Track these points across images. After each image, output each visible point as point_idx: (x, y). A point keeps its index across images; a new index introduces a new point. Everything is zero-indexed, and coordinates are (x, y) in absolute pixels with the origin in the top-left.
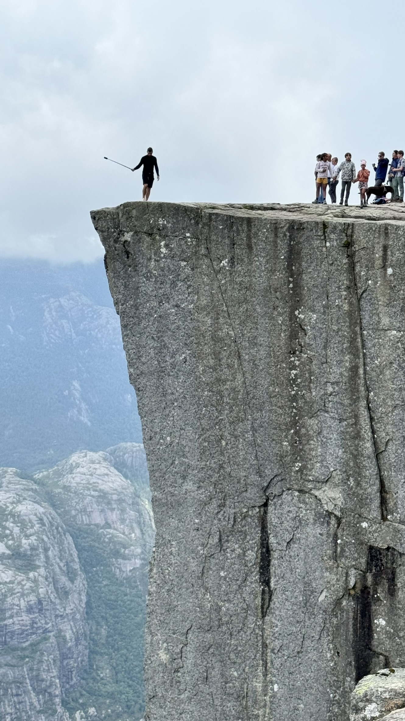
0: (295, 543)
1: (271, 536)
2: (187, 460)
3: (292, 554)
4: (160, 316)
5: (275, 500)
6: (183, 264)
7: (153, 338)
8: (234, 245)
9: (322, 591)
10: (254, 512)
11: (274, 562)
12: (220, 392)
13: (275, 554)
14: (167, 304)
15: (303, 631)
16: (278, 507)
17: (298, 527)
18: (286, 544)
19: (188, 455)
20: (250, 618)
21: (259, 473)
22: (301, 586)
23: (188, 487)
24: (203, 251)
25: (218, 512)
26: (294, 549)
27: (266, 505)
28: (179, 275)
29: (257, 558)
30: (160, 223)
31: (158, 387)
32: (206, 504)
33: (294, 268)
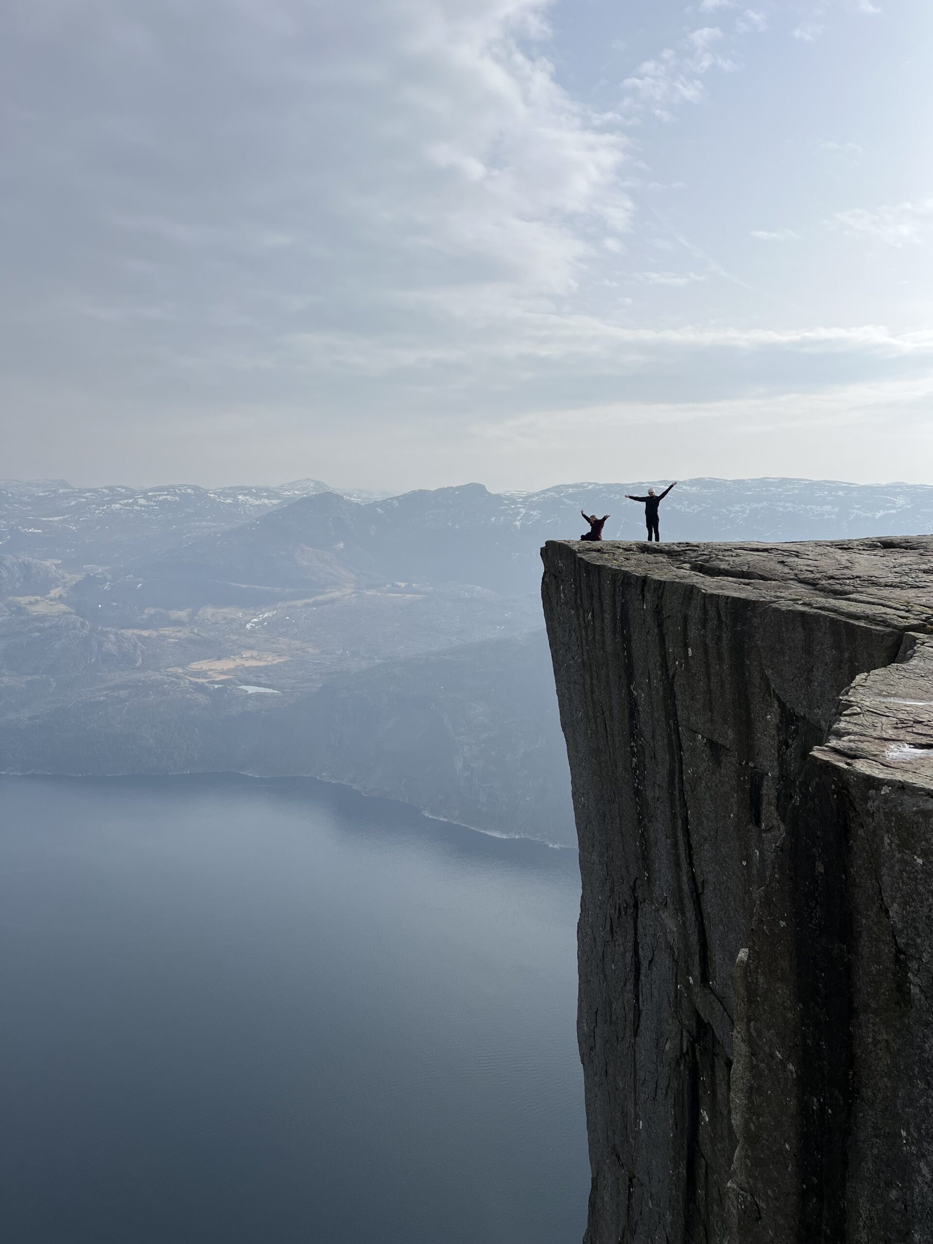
0: (654, 965)
1: (640, 946)
3: (653, 977)
5: (641, 906)
8: (592, 596)
9: (667, 1040)
10: (630, 911)
11: (642, 978)
13: (643, 971)
15: (656, 1076)
17: (656, 947)
18: (648, 962)
20: (627, 1029)
21: (627, 869)
22: (655, 1020)
24: (579, 601)
25: (610, 897)
26: (654, 972)
28: (571, 624)
29: (632, 964)
30: (560, 565)
32: (604, 883)
33: (625, 631)
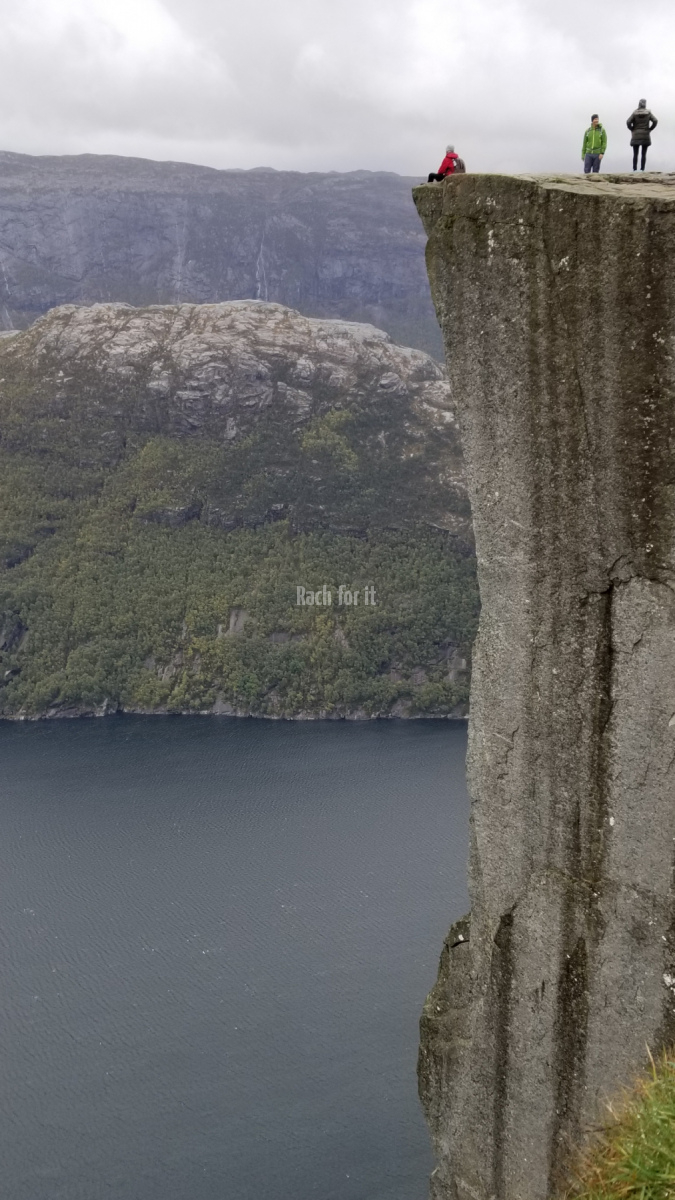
0: (644, 646)
1: (615, 632)
2: (517, 524)
3: (640, 659)
4: (487, 333)
5: (621, 587)
6: (516, 261)
7: (479, 361)
8: (577, 235)
10: (596, 599)
11: (618, 666)
12: (557, 440)
14: (495, 317)
15: (648, 758)
16: (625, 597)
17: (648, 627)
18: (631, 646)
19: (519, 517)
21: (602, 551)
22: (647, 701)
23: (518, 557)
25: (552, 594)
26: (643, 654)
27: (608, 593)
28: (510, 277)
29: (597, 658)
30: (488, 203)
31: (485, 427)
32: (538, 582)
